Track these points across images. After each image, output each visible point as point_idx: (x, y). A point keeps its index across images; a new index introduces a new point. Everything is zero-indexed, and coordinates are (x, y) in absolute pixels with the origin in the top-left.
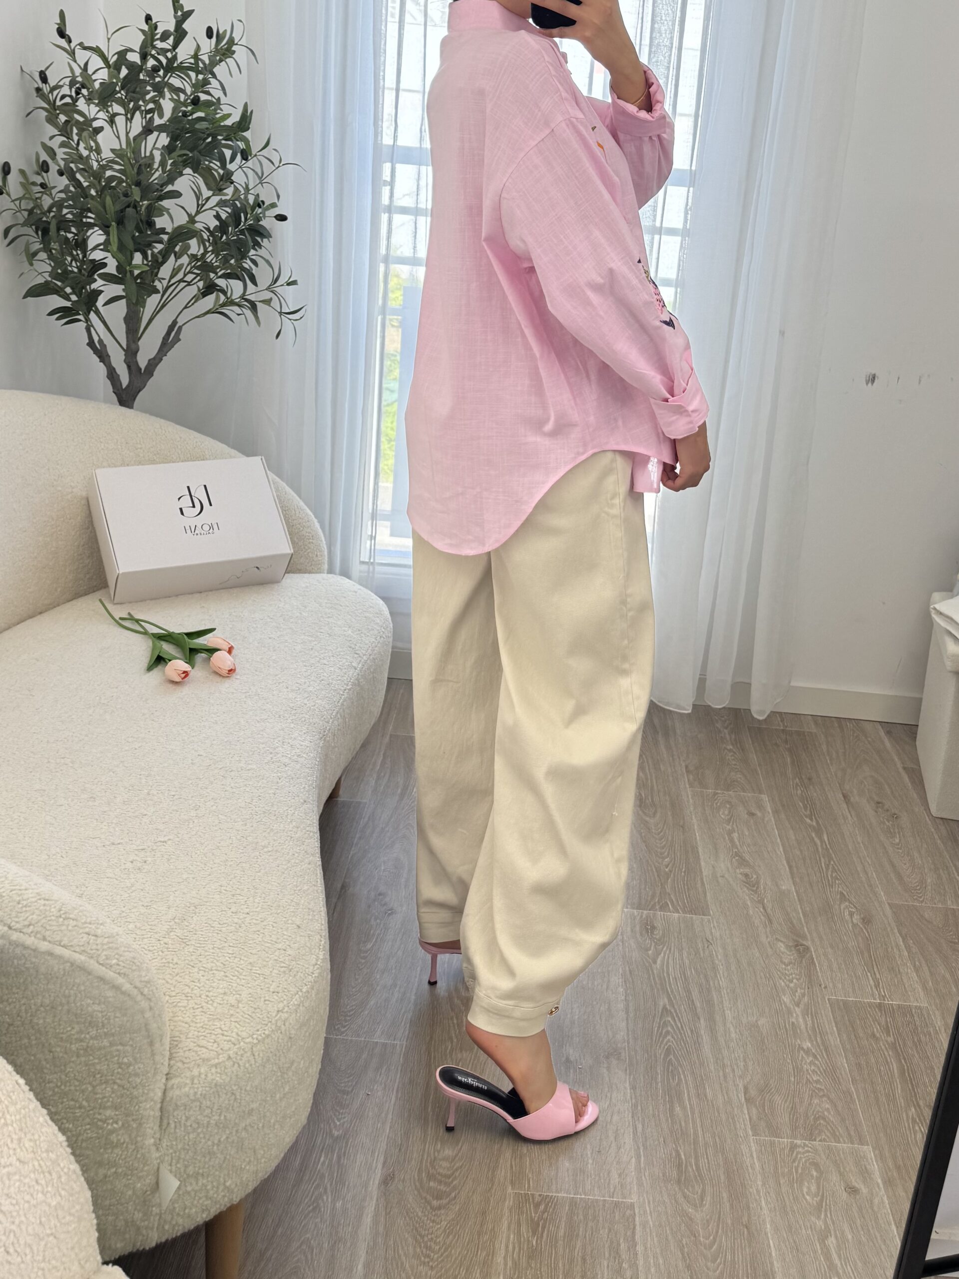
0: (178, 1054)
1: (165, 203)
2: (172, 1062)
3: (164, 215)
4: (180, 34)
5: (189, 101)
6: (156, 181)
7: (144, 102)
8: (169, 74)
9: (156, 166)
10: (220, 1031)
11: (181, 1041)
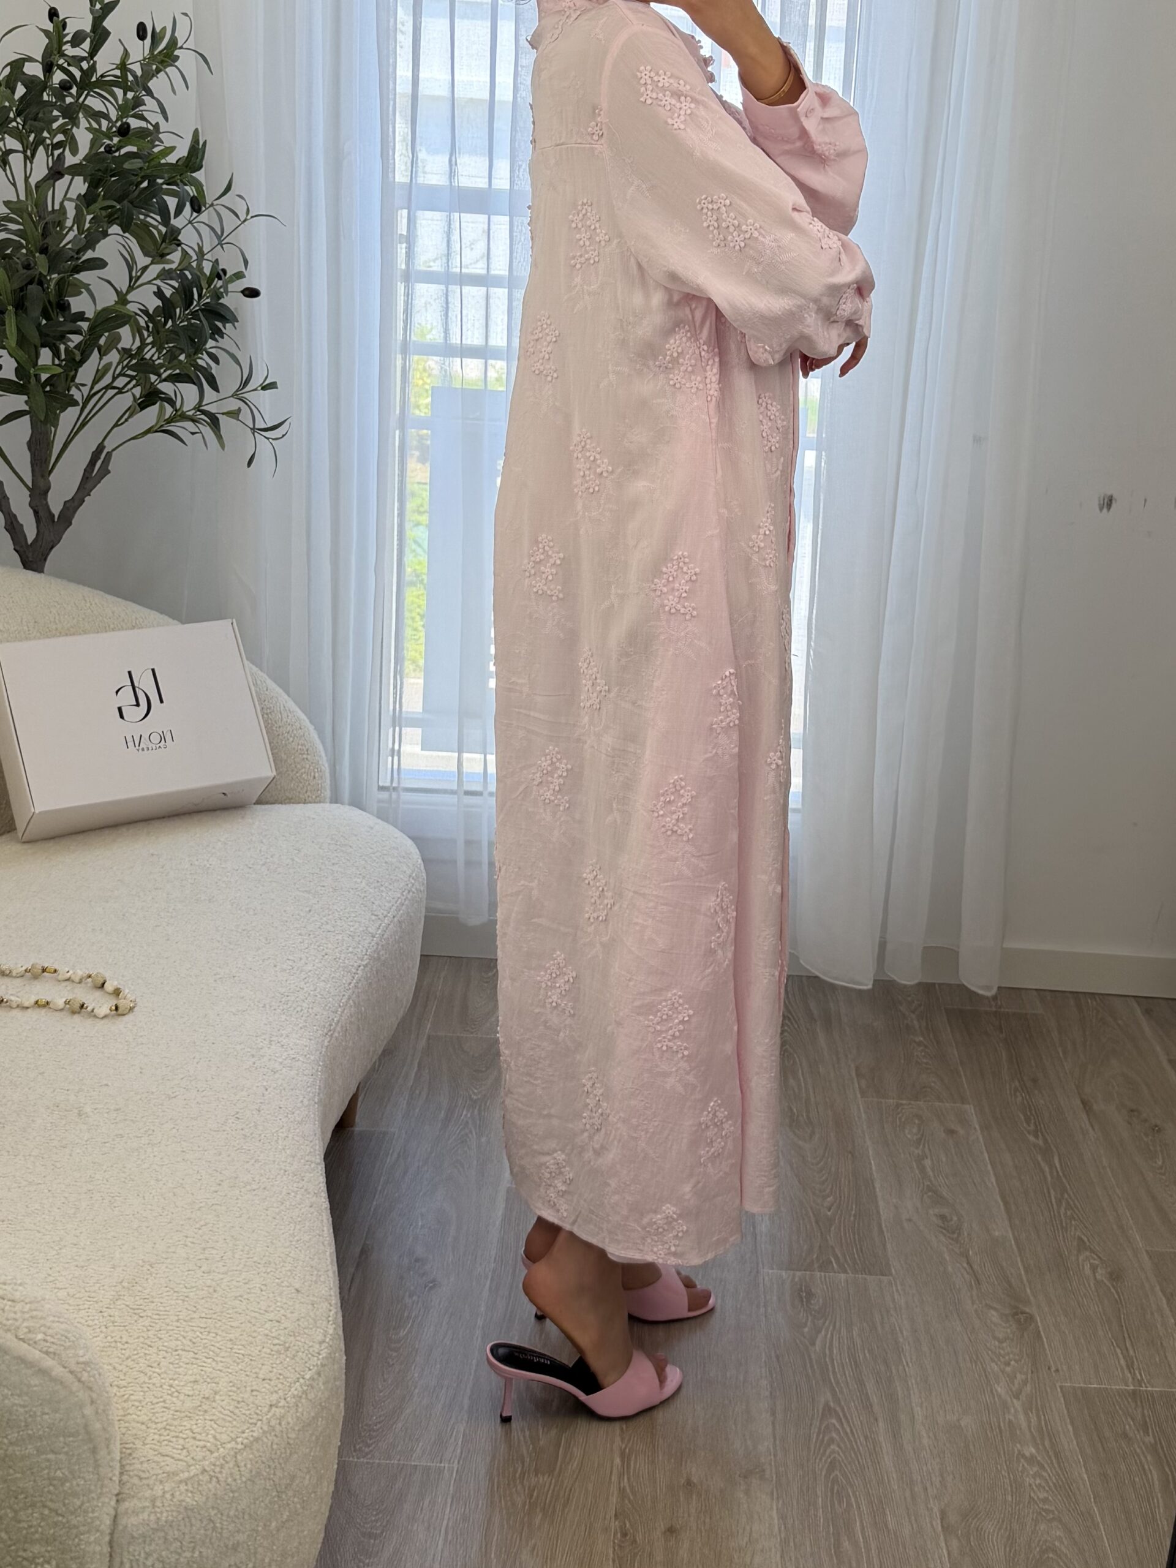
0: (132, 1468)
1: (83, 276)
2: (125, 1478)
3: (82, 292)
4: (99, 35)
5: (114, 129)
6: (69, 246)
7: (49, 133)
8: (86, 92)
9: (69, 223)
10: (191, 1434)
11: (136, 1448)
